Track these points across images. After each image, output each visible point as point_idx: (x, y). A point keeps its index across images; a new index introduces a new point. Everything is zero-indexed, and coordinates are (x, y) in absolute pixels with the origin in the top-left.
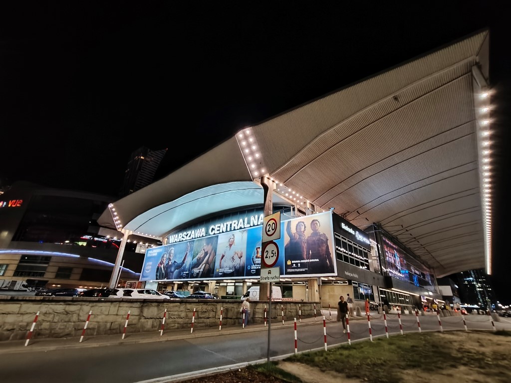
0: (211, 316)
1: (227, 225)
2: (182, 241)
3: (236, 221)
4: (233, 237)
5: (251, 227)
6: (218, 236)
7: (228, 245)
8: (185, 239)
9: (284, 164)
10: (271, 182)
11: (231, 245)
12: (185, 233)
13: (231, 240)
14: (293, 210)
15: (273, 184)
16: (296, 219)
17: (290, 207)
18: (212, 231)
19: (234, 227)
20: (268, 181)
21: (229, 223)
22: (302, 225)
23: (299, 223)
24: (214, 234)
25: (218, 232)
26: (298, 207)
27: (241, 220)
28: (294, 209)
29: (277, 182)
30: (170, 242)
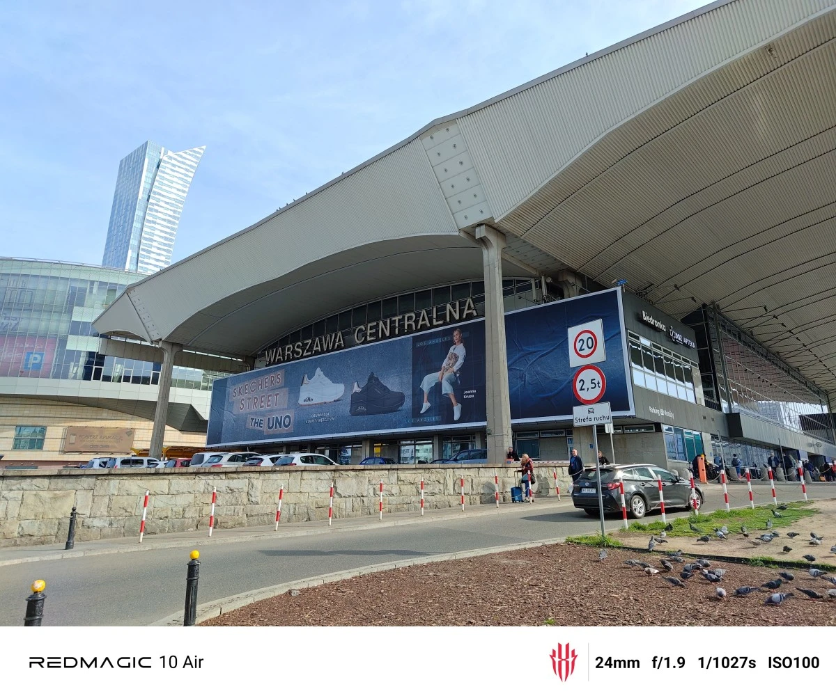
0: (437, 491)
14: (536, 287)
21: (396, 318)
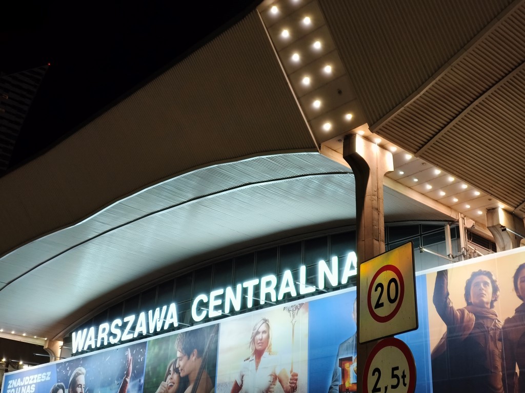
1: (245, 291)
2: (110, 345)
3: (272, 278)
4: (263, 328)
5: (319, 292)
6: (218, 325)
7: (250, 352)
8: (116, 341)
9: (417, 90)
10: (375, 149)
11: (258, 354)
12: (118, 321)
13: (259, 337)
14: (453, 236)
15: (383, 155)
16: (463, 263)
17: (443, 227)
18: (199, 311)
19: (268, 296)
20: (368, 148)
21: (250, 284)
22: (486, 284)
23: (475, 275)
24: (207, 319)
25: (219, 313)
26: (469, 224)
27: (287, 274)
28: (455, 233)
29: (394, 148)
30: (74, 351)
